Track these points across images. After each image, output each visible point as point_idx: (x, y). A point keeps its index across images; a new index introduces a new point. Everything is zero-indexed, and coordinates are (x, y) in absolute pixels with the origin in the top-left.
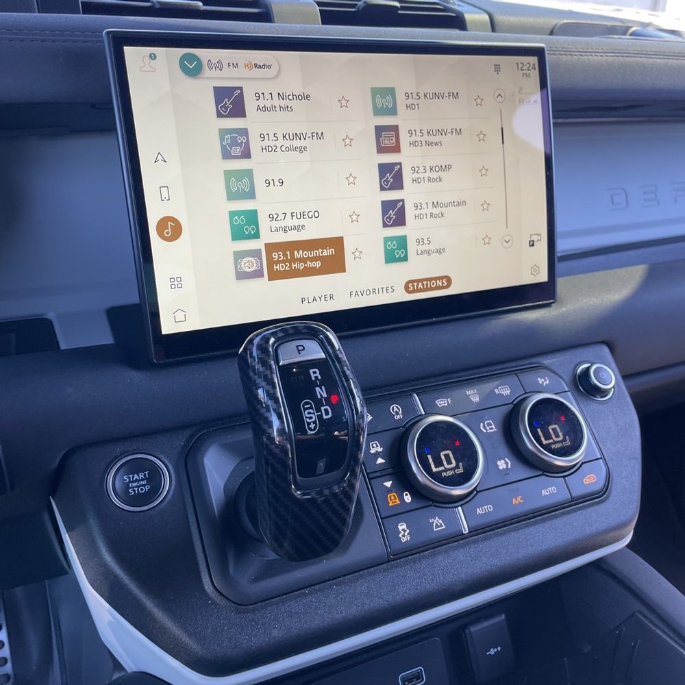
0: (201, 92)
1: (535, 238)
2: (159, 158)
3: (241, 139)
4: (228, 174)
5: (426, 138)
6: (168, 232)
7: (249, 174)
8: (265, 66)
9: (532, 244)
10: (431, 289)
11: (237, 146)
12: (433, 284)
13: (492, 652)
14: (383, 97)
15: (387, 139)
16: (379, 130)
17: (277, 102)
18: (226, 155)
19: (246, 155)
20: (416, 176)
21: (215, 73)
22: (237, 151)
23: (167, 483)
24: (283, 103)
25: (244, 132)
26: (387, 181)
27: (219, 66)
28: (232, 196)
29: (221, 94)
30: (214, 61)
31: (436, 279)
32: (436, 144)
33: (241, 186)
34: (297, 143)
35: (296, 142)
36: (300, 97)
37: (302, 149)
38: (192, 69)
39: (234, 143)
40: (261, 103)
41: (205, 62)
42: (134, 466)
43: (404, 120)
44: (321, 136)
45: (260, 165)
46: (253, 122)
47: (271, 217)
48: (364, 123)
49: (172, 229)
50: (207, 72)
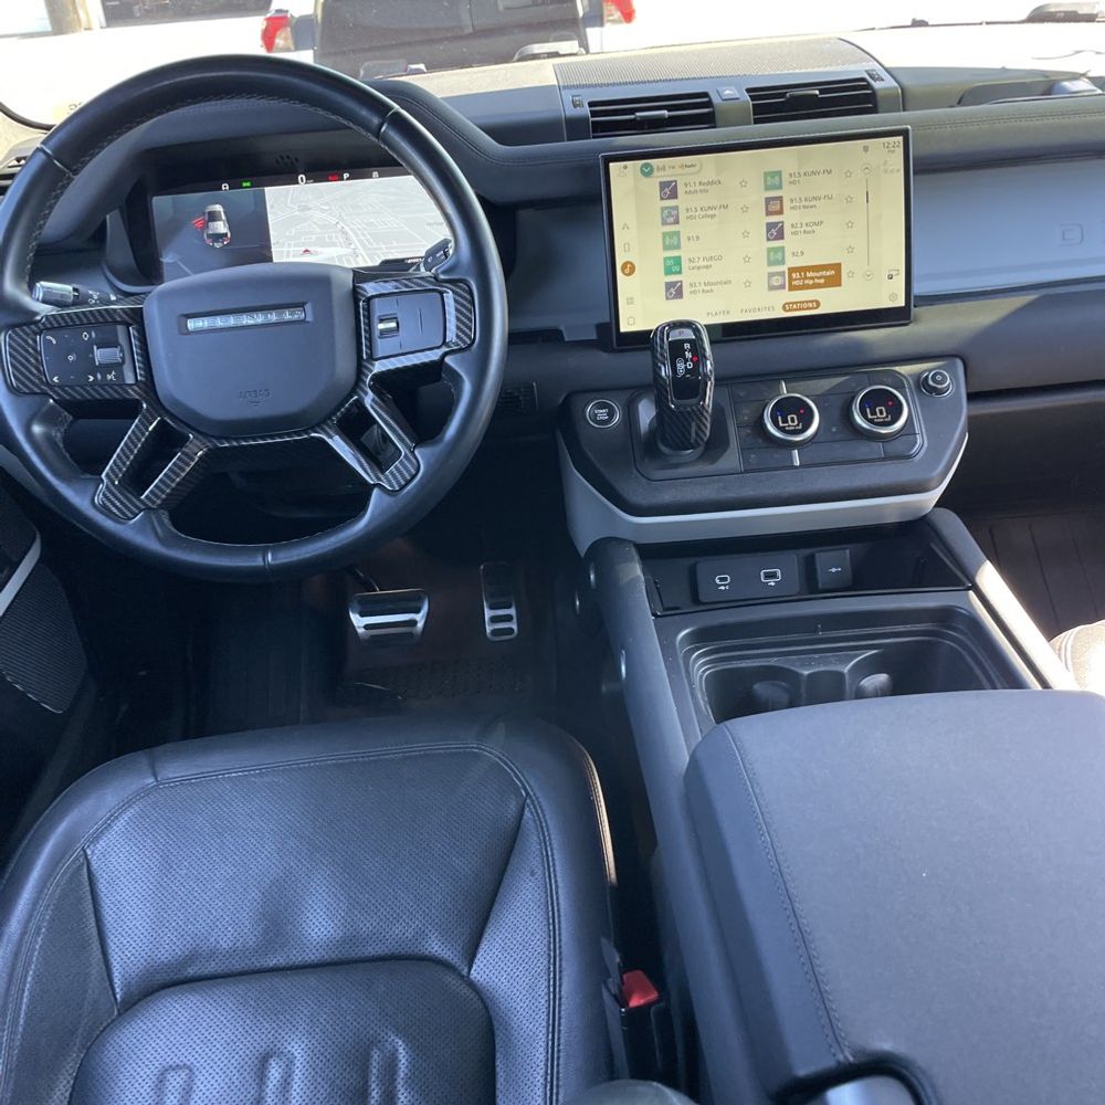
0: (652, 186)
1: (894, 273)
2: (626, 227)
3: (674, 212)
4: (665, 235)
5: (804, 203)
6: (627, 271)
7: (677, 234)
8: (692, 166)
9: (891, 277)
10: (804, 309)
11: (671, 217)
12: (805, 305)
13: (834, 570)
14: (773, 177)
15: (774, 206)
16: (768, 200)
17: (698, 188)
18: (664, 223)
19: (677, 222)
20: (794, 230)
21: (662, 173)
22: (672, 220)
23: (617, 418)
24: (702, 187)
25: (676, 208)
26: (772, 234)
27: (664, 168)
28: (666, 248)
29: (663, 185)
30: (661, 166)
31: (807, 302)
32: (812, 207)
33: (671, 241)
34: (710, 213)
35: (708, 212)
36: (712, 183)
37: (712, 216)
38: (647, 172)
39: (670, 215)
40: (688, 189)
41: (655, 167)
42: (601, 406)
43: (787, 193)
44: (726, 207)
45: (684, 228)
46: (681, 202)
47: (690, 260)
48: (757, 196)
49: (630, 268)
50: (656, 173)
